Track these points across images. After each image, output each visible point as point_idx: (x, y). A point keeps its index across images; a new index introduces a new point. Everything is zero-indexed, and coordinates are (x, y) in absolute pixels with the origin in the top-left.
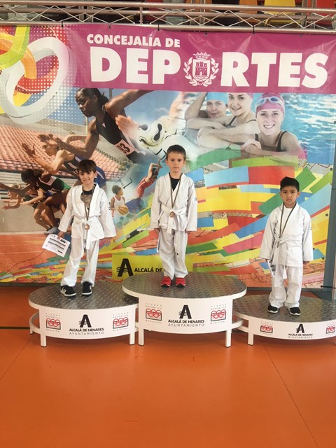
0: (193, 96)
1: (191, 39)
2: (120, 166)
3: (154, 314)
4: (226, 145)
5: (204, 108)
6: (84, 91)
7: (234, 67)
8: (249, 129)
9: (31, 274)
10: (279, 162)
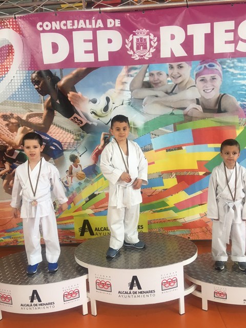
0: (136, 69)
1: (130, 18)
2: (75, 137)
3: (104, 285)
4: (170, 111)
5: (147, 79)
6: (38, 73)
7: (171, 39)
8: (190, 95)
9: (3, 238)
10: (220, 122)
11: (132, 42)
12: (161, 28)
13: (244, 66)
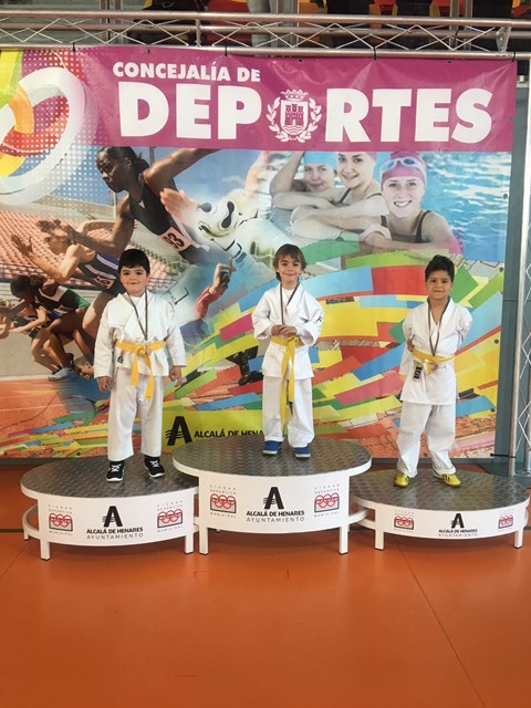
0: (282, 157)
1: (277, 69)
2: (168, 269)
3: (223, 502)
4: (336, 233)
5: (300, 176)
6: (109, 151)
7: (345, 111)
9: (28, 444)
10: (419, 259)
11: (278, 110)
12: (328, 90)
13: (463, 167)
